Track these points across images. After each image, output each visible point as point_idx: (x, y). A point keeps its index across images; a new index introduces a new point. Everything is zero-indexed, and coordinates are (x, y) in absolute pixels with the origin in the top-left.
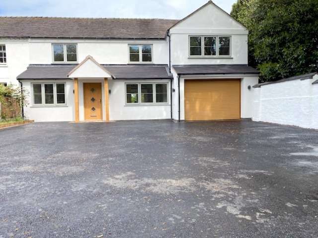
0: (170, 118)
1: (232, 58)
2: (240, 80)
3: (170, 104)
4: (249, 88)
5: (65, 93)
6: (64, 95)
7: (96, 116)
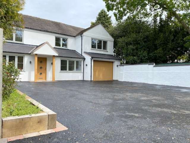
0: (82, 79)
1: (108, 52)
2: (113, 62)
3: (83, 72)
4: (117, 66)
5: (24, 63)
6: (23, 64)
7: (42, 78)
